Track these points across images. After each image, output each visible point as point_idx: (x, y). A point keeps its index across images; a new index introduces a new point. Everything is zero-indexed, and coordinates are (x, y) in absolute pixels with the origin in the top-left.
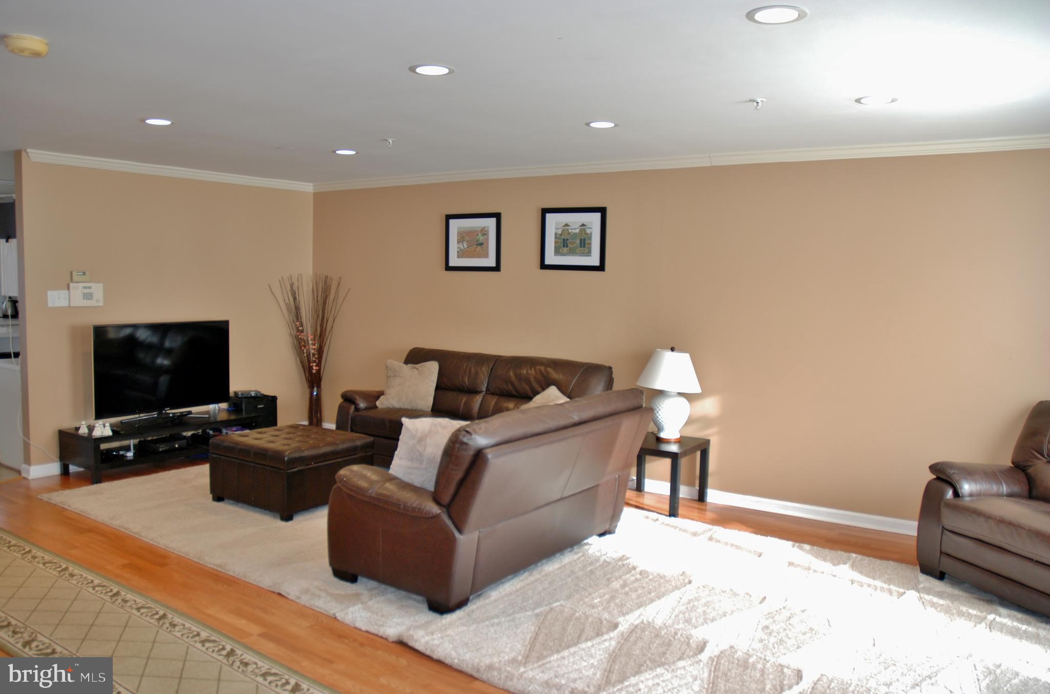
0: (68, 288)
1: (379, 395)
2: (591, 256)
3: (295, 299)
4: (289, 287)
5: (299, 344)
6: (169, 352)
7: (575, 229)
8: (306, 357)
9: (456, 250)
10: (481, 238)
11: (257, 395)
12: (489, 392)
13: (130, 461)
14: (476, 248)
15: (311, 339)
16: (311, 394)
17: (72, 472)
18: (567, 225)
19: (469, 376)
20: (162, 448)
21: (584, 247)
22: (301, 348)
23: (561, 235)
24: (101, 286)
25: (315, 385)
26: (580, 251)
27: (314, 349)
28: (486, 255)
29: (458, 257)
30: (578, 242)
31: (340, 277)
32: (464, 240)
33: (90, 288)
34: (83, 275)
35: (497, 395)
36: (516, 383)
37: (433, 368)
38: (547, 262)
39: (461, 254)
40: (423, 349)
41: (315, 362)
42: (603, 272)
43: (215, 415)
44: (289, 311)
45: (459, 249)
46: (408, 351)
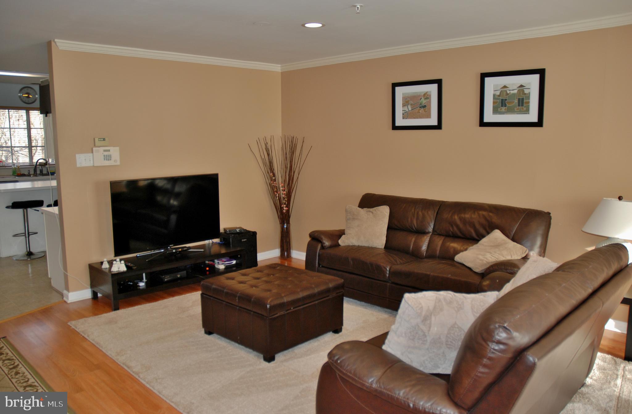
0: (92, 152)
1: (341, 233)
2: (529, 114)
3: (268, 155)
4: (264, 147)
5: (273, 190)
6: (177, 196)
7: (513, 90)
8: (278, 200)
9: (402, 112)
10: (424, 101)
11: (241, 231)
12: (436, 233)
13: (143, 290)
14: (419, 110)
15: (282, 187)
16: (282, 228)
17: (100, 296)
18: (505, 87)
19: (417, 219)
20: (167, 278)
21: (522, 105)
22: (274, 194)
23: (499, 96)
24: (117, 149)
25: (285, 222)
26: (518, 109)
27: (285, 194)
28: (428, 116)
29: (403, 118)
30: (516, 101)
31: (304, 137)
32: (408, 104)
33: (109, 151)
34: (104, 140)
35: (443, 236)
36: (461, 226)
37: (384, 211)
38: (486, 120)
39: (405, 116)
40: (374, 195)
41: (285, 204)
42: (542, 128)
43: (210, 248)
44: (264, 164)
45: (404, 112)
46: (361, 197)
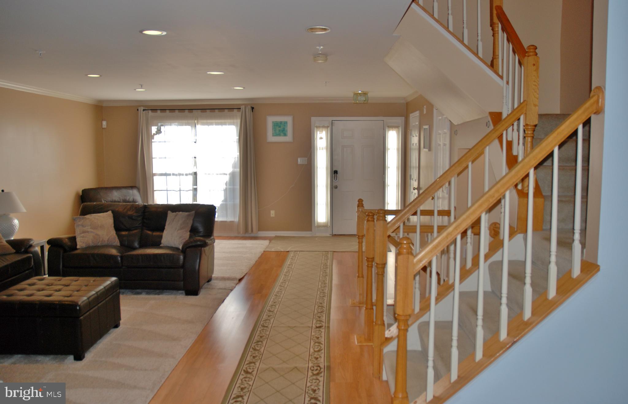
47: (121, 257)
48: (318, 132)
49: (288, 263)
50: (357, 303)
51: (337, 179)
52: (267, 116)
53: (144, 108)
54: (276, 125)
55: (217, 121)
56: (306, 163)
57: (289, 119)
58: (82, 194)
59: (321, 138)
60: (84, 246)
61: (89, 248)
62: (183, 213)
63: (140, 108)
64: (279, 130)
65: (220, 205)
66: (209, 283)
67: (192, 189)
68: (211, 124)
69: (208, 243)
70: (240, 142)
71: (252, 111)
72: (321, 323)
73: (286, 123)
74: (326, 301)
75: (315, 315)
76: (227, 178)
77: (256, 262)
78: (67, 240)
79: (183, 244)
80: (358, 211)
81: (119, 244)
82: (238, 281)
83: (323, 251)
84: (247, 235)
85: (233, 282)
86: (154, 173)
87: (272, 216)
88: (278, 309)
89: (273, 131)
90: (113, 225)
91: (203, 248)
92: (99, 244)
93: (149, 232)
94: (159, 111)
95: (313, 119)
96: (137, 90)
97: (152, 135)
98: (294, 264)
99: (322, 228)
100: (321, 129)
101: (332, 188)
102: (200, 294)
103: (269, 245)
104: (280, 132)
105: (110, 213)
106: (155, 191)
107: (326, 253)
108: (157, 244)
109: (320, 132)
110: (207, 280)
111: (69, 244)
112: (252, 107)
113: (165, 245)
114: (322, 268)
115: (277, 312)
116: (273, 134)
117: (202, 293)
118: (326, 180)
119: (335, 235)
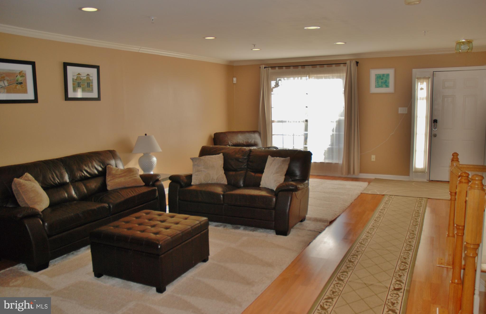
2: (93, 92)
7: (84, 77)
10: (20, 79)
14: (16, 86)
18: (79, 74)
19: (57, 176)
21: (89, 87)
23: (76, 80)
26: (87, 89)
28: (25, 92)
30: (86, 84)
32: (4, 80)
35: (79, 181)
38: (69, 96)
39: (3, 91)
47: (223, 195)
48: (419, 83)
49: (381, 208)
50: (445, 263)
51: (436, 128)
52: (370, 70)
53: (265, 66)
54: (379, 77)
55: (325, 75)
56: (407, 113)
57: (391, 72)
58: (214, 137)
59: (422, 89)
60: (197, 183)
61: (201, 185)
62: (280, 158)
63: (262, 66)
64: (382, 82)
65: (327, 149)
66: (302, 223)
67: (303, 135)
68: (321, 78)
69: (299, 187)
70: (345, 94)
71: (357, 66)
72: (400, 284)
73: (388, 75)
74: (411, 255)
75: (396, 273)
76: (334, 125)
77: (351, 204)
78: (184, 177)
79: (276, 187)
80: (452, 165)
81: (226, 183)
82: (329, 223)
83: (418, 197)
84: (349, 176)
85: (324, 224)
86: (272, 120)
87: (372, 160)
88: (359, 260)
89: (376, 83)
90: (222, 166)
91: (294, 193)
92: (210, 182)
93: (253, 174)
94: (277, 68)
95: (414, 71)
96: (253, 50)
97: (272, 88)
98: (387, 209)
99: (420, 174)
100: (422, 80)
101: (431, 136)
102: (290, 235)
103: (366, 187)
104: (382, 84)
105: (221, 155)
106: (273, 135)
107: (420, 200)
108: (256, 185)
109: (421, 83)
110: (300, 220)
111: (186, 180)
112: (356, 62)
113: (264, 187)
114: (414, 215)
115: (357, 263)
116: (376, 85)
117: (293, 233)
118: (426, 128)
119: (432, 180)
